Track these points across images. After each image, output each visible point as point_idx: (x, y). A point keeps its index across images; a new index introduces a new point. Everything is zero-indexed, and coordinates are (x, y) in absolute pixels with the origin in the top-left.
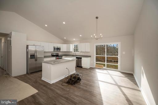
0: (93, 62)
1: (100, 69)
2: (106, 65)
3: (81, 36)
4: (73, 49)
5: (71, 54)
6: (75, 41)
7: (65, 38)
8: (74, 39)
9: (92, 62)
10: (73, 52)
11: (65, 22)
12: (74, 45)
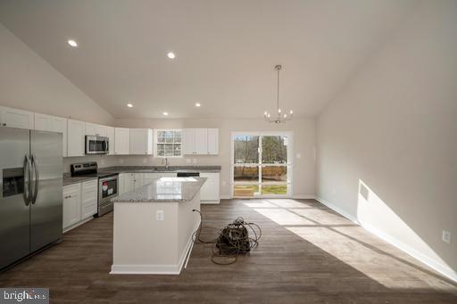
0: (229, 184)
1: (249, 199)
2: (260, 186)
3: (198, 105)
4: (156, 146)
5: (145, 162)
6: (165, 119)
7: (130, 106)
8: (166, 114)
9: (224, 183)
10: (156, 155)
11: (175, 52)
12: (156, 131)
